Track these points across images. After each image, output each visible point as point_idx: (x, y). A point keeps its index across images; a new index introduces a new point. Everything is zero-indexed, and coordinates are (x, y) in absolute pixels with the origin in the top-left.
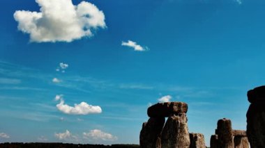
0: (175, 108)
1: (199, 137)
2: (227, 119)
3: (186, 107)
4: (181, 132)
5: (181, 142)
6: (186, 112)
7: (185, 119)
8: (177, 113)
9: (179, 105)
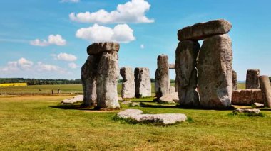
0: (108, 48)
1: (144, 71)
2: (165, 55)
3: (118, 46)
4: (112, 67)
5: (111, 76)
6: (118, 51)
7: (116, 57)
8: (109, 52)
9: (112, 45)
